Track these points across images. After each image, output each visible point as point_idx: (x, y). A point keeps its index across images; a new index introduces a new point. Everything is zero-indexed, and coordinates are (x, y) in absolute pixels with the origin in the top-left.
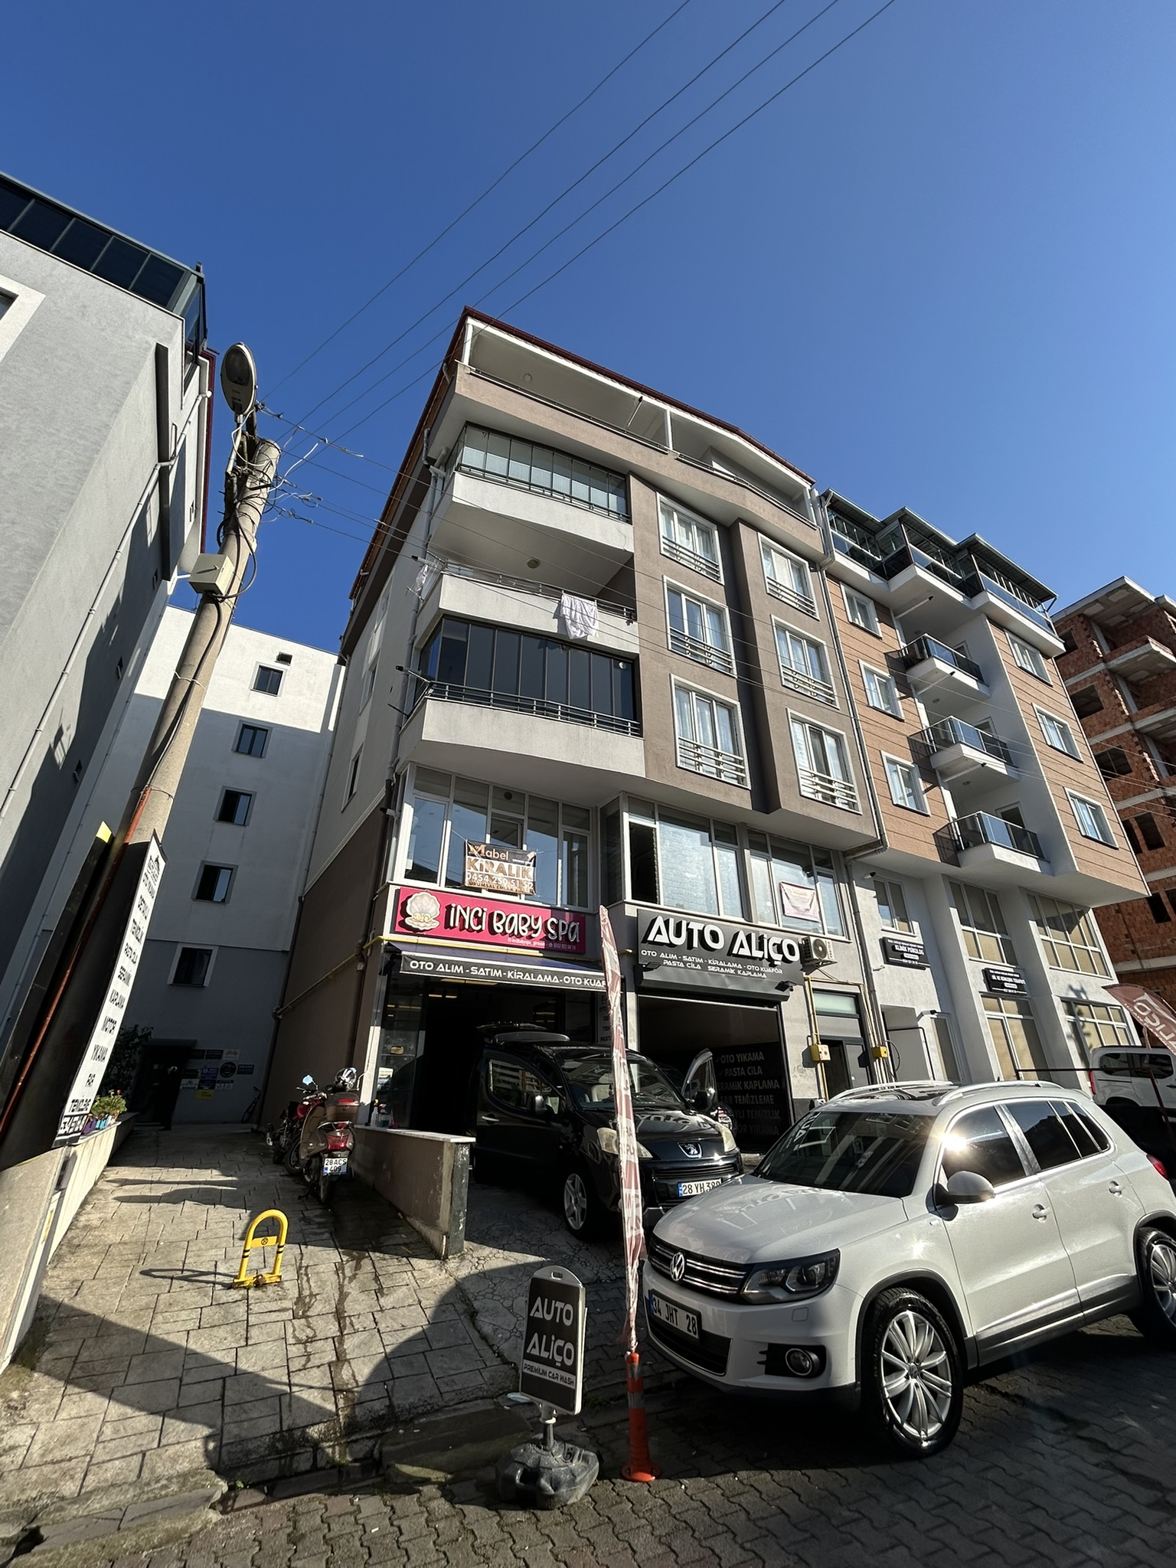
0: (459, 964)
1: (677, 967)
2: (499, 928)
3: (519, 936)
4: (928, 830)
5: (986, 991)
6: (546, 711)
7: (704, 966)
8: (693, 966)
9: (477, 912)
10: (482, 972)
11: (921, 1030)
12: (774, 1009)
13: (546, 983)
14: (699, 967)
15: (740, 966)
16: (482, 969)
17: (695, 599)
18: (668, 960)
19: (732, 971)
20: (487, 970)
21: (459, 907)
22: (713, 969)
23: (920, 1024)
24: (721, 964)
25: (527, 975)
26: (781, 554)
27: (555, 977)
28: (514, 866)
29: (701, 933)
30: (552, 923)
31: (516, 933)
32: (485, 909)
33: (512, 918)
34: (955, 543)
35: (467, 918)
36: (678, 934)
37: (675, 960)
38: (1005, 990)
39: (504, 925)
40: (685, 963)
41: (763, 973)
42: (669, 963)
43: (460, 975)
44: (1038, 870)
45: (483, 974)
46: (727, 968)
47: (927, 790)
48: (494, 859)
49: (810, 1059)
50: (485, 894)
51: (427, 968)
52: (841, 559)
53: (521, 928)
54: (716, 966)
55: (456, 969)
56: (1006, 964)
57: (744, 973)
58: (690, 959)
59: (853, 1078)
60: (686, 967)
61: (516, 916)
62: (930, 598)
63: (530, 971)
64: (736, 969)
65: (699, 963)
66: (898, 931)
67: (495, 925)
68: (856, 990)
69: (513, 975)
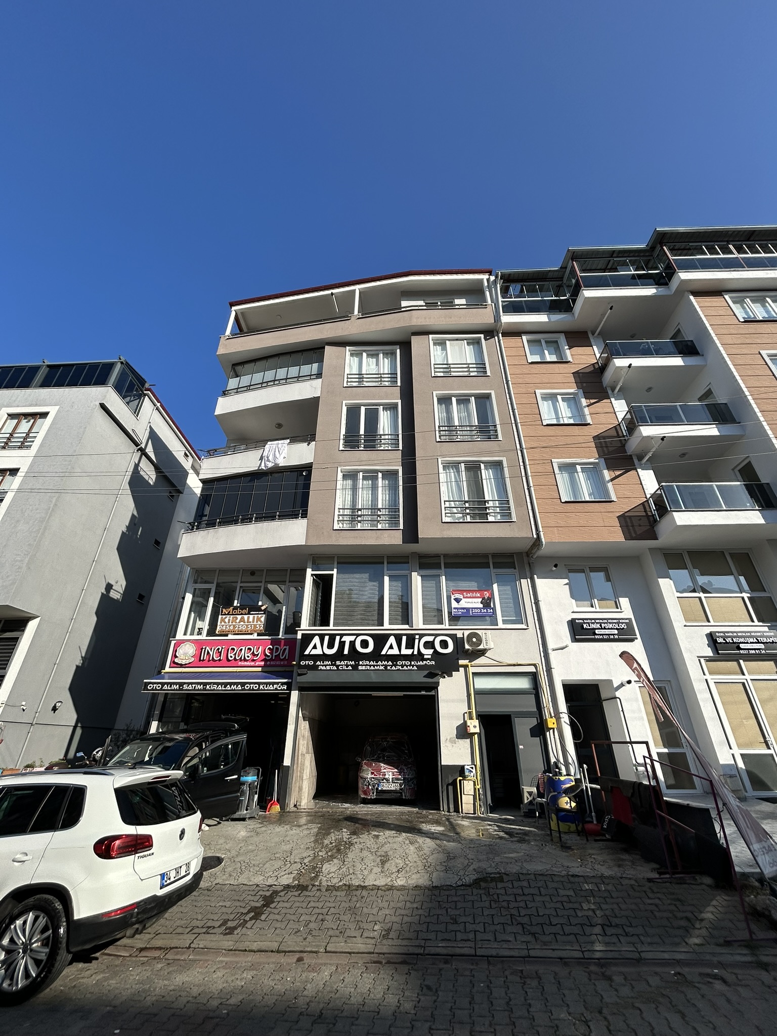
0: (176, 684)
1: (330, 670)
2: (231, 657)
3: (245, 660)
4: (610, 515)
5: (711, 654)
6: (247, 520)
7: (355, 668)
8: (345, 668)
9: (218, 649)
10: (190, 687)
11: (618, 699)
12: (433, 693)
13: (232, 690)
14: (350, 668)
15: (390, 663)
16: (190, 686)
17: (373, 405)
18: (323, 666)
19: (382, 668)
20: (194, 686)
21: (207, 648)
22: (364, 668)
23: (618, 694)
24: (372, 663)
25: (220, 686)
26: (457, 340)
27: (239, 686)
28: (251, 617)
29: (352, 644)
30: (269, 649)
31: (243, 658)
32: (224, 647)
33: (241, 650)
34: (643, 246)
35: (211, 653)
36: (330, 646)
37: (329, 665)
38: (742, 652)
39: (235, 654)
40: (338, 666)
41: (413, 666)
42: (324, 668)
43: (177, 690)
44: (762, 521)
45: (191, 688)
46: (377, 666)
47: (612, 480)
48: (237, 614)
49: (463, 732)
50: (230, 637)
51: (157, 688)
52: (508, 319)
53: (246, 655)
54: (367, 665)
55: (175, 687)
56: (756, 623)
57: (394, 668)
58: (342, 663)
59: (521, 747)
60: (338, 669)
61: (244, 648)
62: (611, 309)
63: (222, 684)
64: (386, 666)
65: (351, 665)
66: (598, 610)
67: (229, 655)
68: (532, 669)
69: (210, 687)
